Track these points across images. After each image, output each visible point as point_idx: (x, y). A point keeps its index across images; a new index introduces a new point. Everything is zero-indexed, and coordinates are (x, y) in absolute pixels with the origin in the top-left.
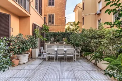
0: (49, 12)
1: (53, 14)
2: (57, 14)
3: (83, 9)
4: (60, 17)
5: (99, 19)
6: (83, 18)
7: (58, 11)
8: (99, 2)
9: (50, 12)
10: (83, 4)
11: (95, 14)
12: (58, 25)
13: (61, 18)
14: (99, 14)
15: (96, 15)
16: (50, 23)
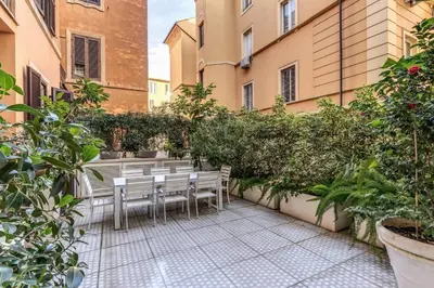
0: (76, 26)
1: (95, 36)
2: (114, 43)
3: (201, 45)
4: (126, 56)
5: (246, 81)
6: (201, 72)
7: (118, 32)
8: (246, 34)
9: (81, 25)
10: (201, 26)
11: (236, 66)
12: (119, 86)
13: (130, 60)
14: (247, 68)
15: (239, 69)
16: (80, 74)
